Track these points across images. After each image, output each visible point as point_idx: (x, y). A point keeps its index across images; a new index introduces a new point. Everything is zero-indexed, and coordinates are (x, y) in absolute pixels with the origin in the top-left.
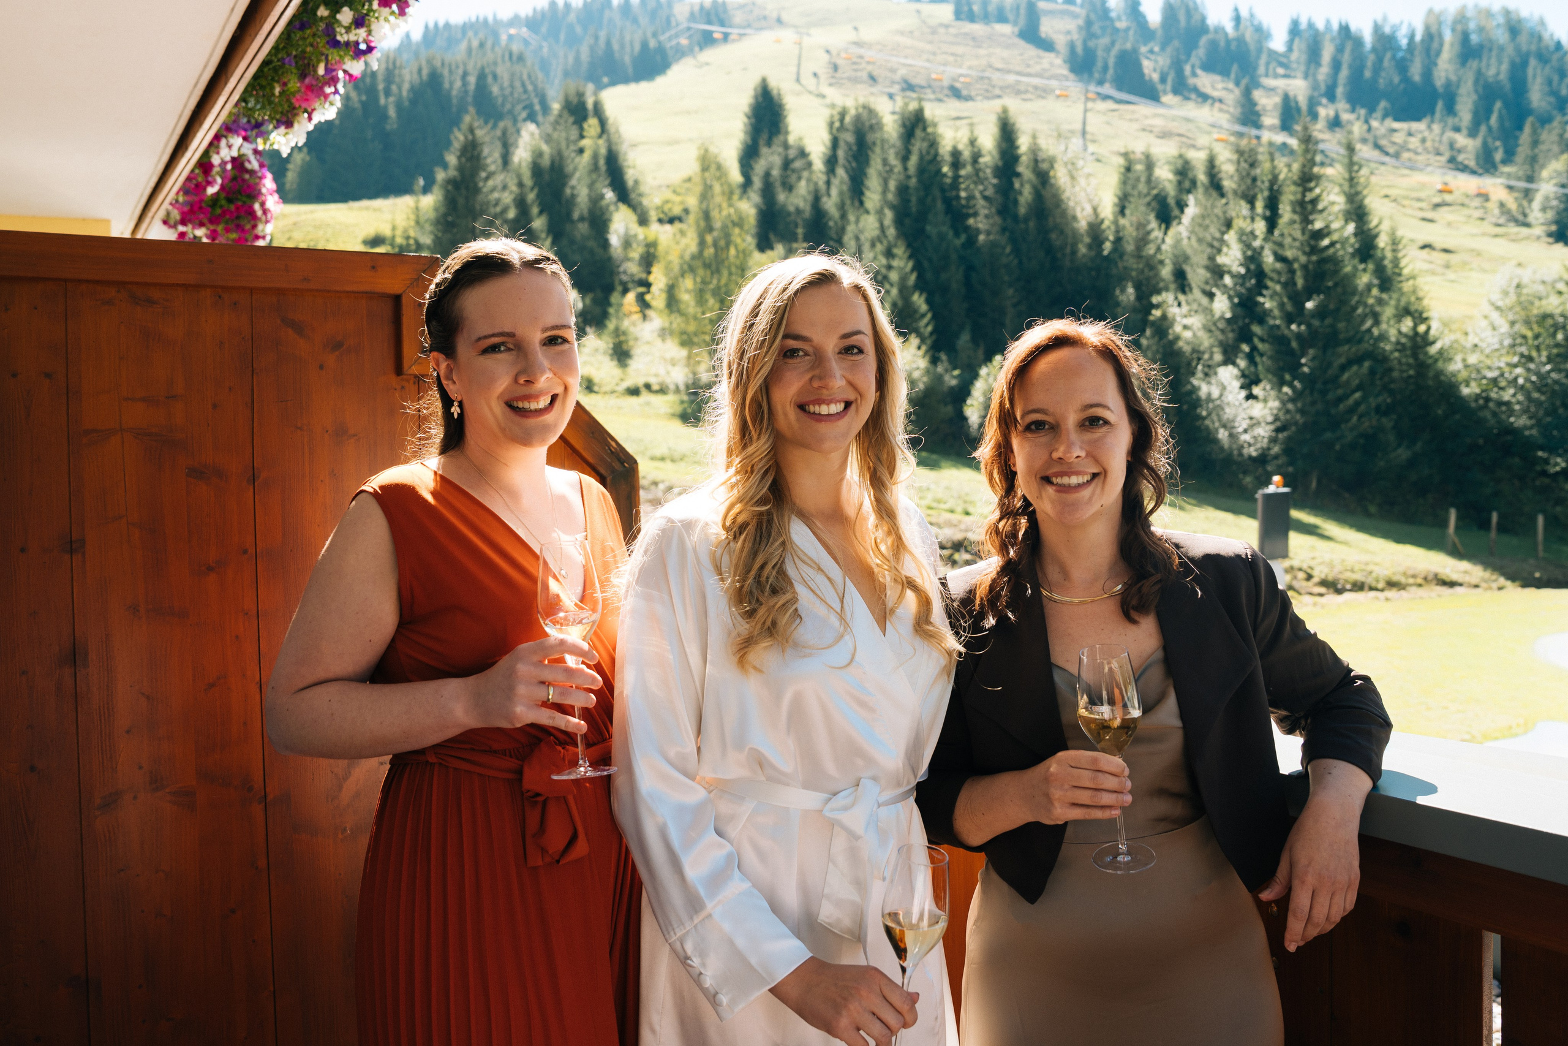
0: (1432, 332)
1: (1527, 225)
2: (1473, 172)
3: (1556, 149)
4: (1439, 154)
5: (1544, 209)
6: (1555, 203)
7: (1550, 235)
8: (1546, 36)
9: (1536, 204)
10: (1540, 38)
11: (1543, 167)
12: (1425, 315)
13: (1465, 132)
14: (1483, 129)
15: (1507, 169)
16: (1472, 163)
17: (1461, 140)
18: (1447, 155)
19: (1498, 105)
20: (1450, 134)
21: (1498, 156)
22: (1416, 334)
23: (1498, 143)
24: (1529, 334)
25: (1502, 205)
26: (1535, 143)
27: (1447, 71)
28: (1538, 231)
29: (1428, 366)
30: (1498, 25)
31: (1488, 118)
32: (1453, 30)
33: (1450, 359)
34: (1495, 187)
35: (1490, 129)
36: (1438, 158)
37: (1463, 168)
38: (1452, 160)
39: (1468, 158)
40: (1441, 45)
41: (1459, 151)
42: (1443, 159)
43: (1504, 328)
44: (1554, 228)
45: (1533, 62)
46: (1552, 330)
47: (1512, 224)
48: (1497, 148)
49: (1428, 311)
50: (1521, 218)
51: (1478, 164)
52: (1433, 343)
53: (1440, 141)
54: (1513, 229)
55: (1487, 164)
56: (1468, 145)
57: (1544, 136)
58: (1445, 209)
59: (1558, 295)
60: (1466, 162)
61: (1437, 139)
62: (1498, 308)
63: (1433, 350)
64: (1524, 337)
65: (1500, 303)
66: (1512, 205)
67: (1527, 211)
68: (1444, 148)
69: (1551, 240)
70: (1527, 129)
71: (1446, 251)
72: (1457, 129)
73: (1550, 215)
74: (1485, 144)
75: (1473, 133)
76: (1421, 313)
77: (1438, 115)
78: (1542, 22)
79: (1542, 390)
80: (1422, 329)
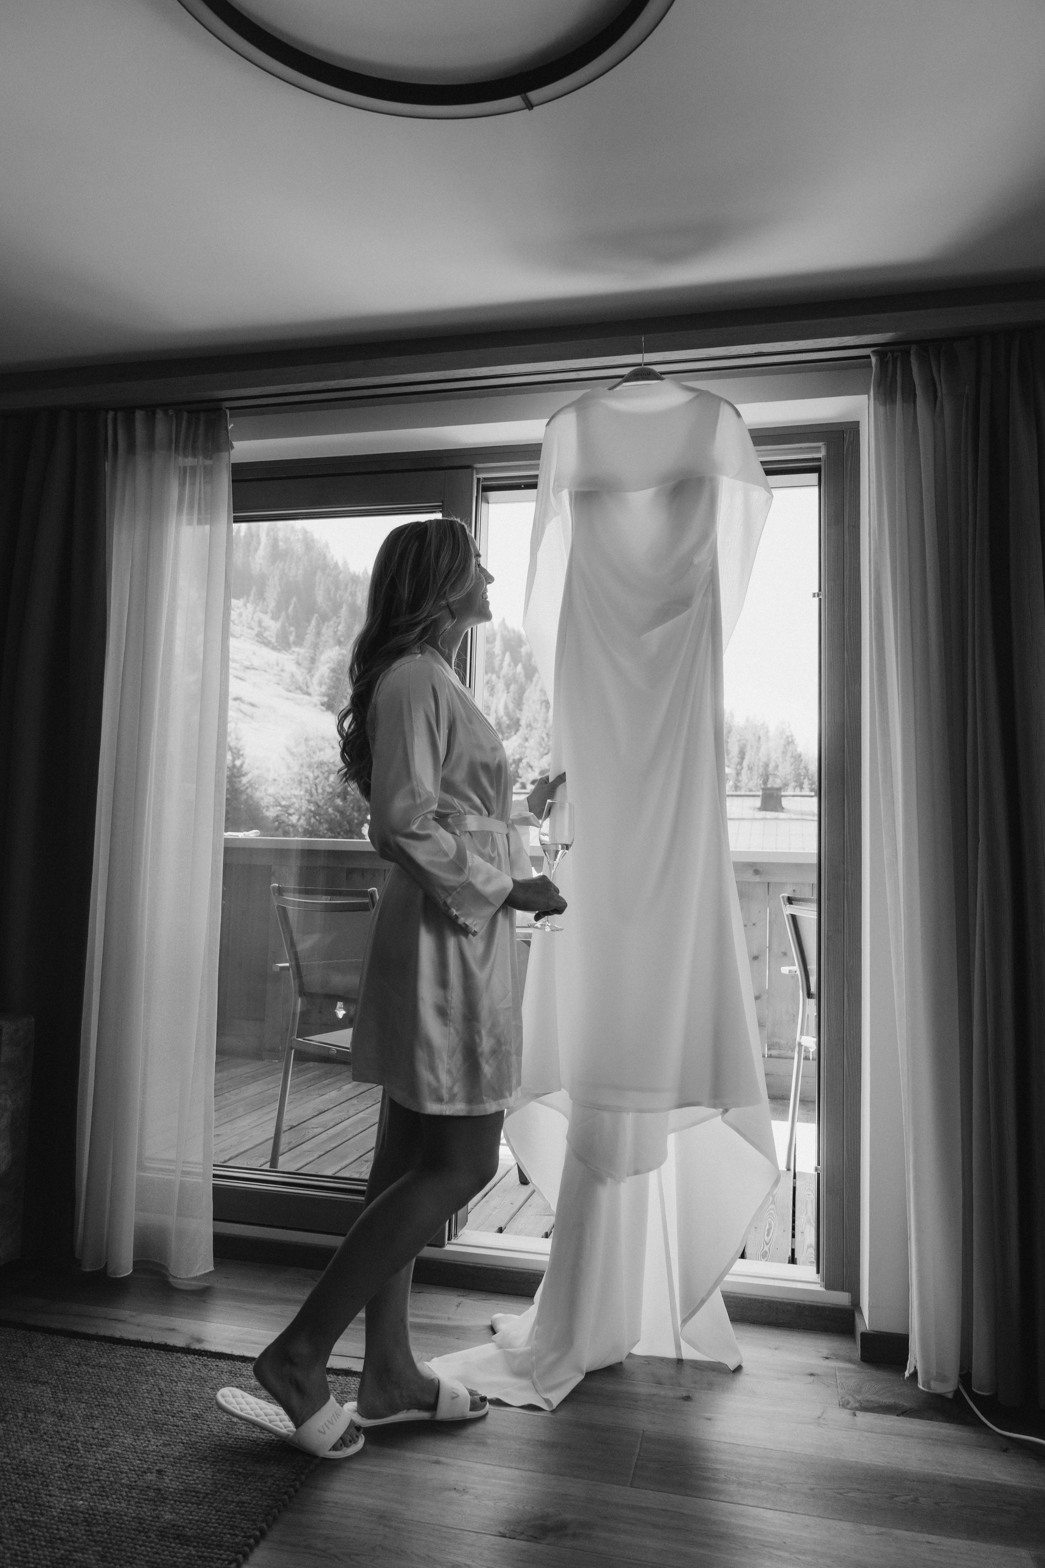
0: (245, 766)
1: (308, 694)
2: (274, 648)
3: (331, 641)
4: (252, 628)
5: (320, 684)
6: (327, 681)
7: (323, 704)
8: (329, 556)
9: (316, 680)
10: (325, 556)
11: (321, 653)
12: (241, 752)
13: (270, 615)
14: (283, 614)
15: (297, 649)
16: (273, 640)
17: (268, 621)
18: (257, 629)
19: (295, 599)
20: (259, 615)
21: (292, 638)
22: (234, 766)
23: (292, 629)
24: (311, 775)
25: (293, 675)
26: (318, 634)
27: (261, 564)
28: (317, 699)
29: (242, 792)
30: (298, 539)
31: (287, 608)
32: (268, 535)
33: (256, 789)
34: (288, 661)
35: (288, 615)
36: (249, 631)
37: (266, 643)
38: (259, 635)
39: (271, 635)
40: (259, 543)
41: (265, 629)
42: (254, 633)
43: (296, 769)
44: (326, 699)
45: (319, 573)
46: (326, 774)
47: (299, 691)
48: (291, 632)
49: (244, 749)
50: (305, 688)
51: (277, 642)
52: (246, 774)
53: (252, 618)
54: (299, 696)
55: (283, 643)
56: (273, 627)
57: (324, 630)
58: (252, 671)
59: (331, 749)
60: (269, 638)
61: (250, 616)
62: (292, 754)
63: (244, 780)
64: (307, 777)
65: (295, 750)
66: (300, 679)
67: (310, 684)
68: (254, 625)
69: (324, 708)
70: (313, 622)
71: (252, 705)
72: (266, 613)
73: (324, 689)
74: (283, 627)
75: (275, 617)
76: (239, 750)
77: (252, 598)
78: (327, 546)
79: (317, 817)
80: (238, 763)
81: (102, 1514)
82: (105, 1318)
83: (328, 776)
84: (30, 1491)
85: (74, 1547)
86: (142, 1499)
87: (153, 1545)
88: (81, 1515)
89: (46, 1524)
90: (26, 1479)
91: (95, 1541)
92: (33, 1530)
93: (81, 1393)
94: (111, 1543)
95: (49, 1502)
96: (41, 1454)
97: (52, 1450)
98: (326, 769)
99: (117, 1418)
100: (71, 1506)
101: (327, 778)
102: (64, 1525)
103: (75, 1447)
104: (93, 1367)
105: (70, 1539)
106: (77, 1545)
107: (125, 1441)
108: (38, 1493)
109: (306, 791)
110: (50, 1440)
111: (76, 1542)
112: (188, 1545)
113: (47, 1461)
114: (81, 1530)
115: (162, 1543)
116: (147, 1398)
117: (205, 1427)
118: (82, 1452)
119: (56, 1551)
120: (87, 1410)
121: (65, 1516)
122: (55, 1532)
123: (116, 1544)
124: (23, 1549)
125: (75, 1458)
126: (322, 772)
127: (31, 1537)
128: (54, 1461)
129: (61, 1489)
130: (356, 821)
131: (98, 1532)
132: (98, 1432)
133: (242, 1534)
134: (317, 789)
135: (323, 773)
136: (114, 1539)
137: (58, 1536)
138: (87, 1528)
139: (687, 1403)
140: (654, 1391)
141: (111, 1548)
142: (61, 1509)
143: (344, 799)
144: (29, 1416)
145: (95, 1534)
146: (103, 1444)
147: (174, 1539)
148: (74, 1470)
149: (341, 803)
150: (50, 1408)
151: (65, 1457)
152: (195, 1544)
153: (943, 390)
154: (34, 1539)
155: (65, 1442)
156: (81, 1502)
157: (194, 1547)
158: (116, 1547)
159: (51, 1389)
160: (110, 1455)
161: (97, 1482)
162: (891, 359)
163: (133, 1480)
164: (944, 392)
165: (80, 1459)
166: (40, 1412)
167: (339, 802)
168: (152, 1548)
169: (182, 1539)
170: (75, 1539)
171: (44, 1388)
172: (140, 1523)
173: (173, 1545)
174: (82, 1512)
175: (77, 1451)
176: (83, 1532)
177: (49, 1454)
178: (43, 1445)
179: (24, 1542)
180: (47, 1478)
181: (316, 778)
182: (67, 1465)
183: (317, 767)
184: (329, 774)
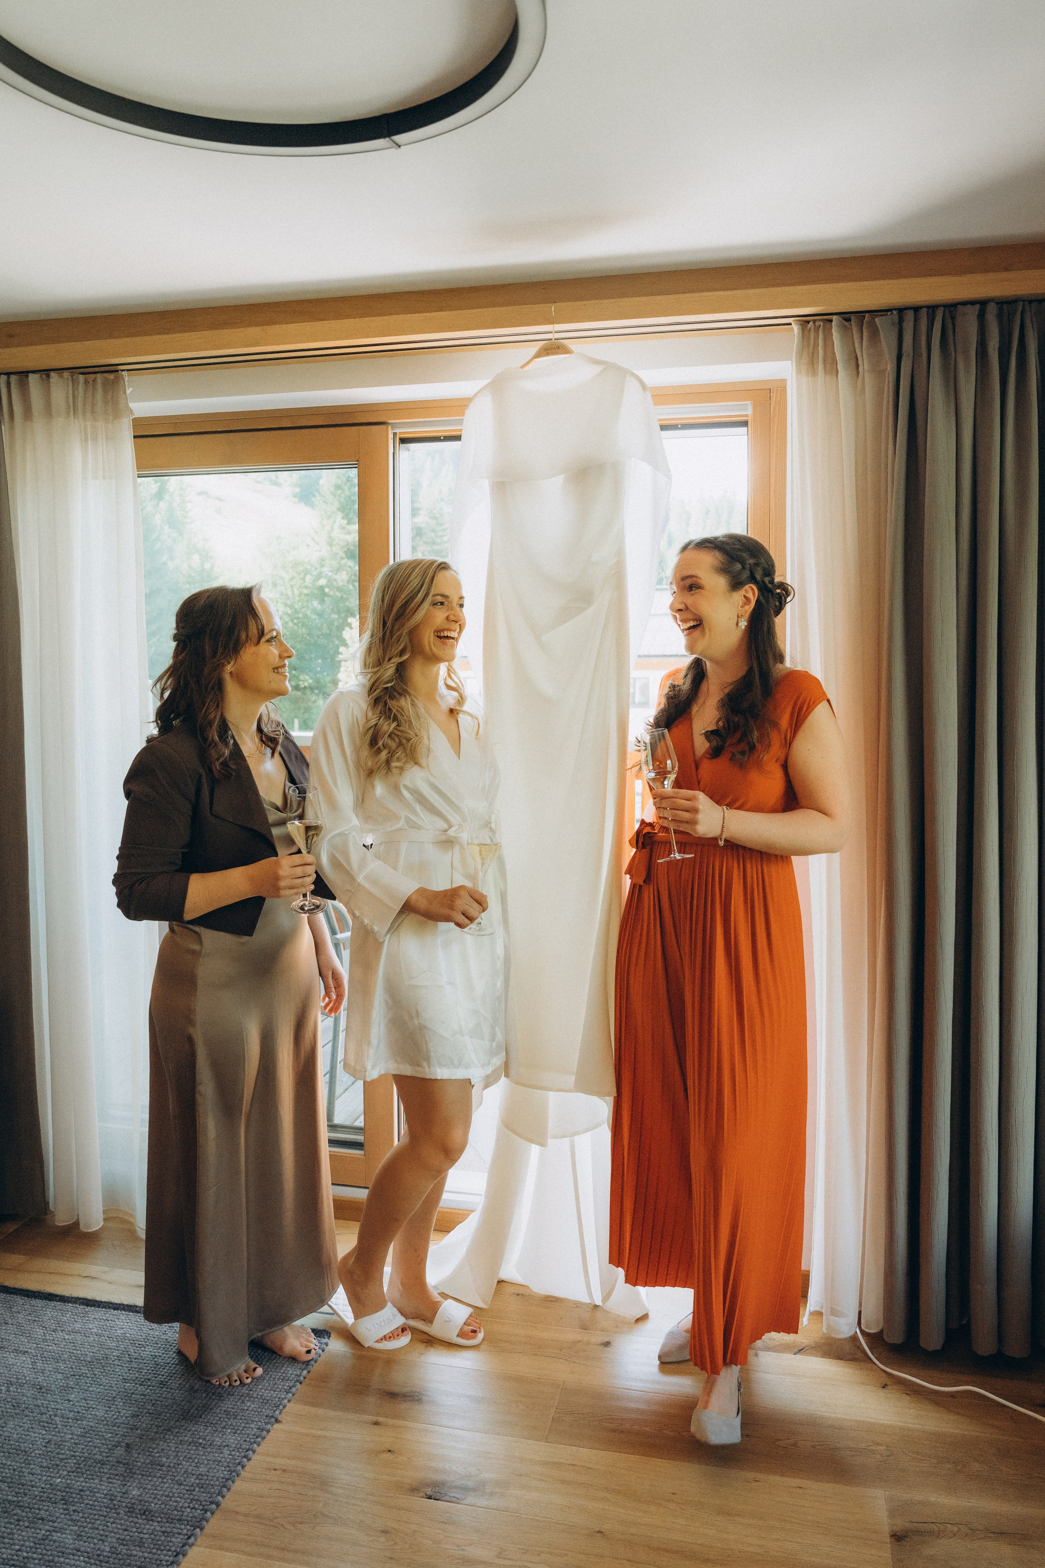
44: (298, 490)
46: (302, 575)
69: (296, 500)
71: (219, 499)
79: (295, 621)
80: (207, 566)
81: (77, 1491)
82: (80, 1275)
83: (305, 576)
84: (14, 1470)
85: (53, 1527)
86: (113, 1474)
87: (122, 1521)
88: (59, 1493)
89: (29, 1504)
90: (10, 1457)
91: (72, 1520)
92: (18, 1511)
93: (58, 1362)
94: (86, 1522)
95: (31, 1481)
96: (23, 1430)
97: (33, 1426)
98: (302, 569)
99: (91, 1389)
100: (51, 1485)
101: (304, 579)
102: (44, 1504)
103: (53, 1422)
104: (69, 1333)
105: (51, 1518)
106: (56, 1524)
107: (98, 1413)
108: (21, 1472)
109: (282, 594)
110: (31, 1414)
111: (55, 1522)
112: (152, 1520)
113: (28, 1437)
114: (59, 1509)
115: (131, 1519)
116: (118, 1365)
117: (169, 1395)
118: (59, 1426)
119: (38, 1531)
120: (63, 1381)
121: (46, 1495)
122: (37, 1511)
123: (90, 1523)
124: (9, 1530)
125: (53, 1433)
126: (297, 572)
127: (16, 1517)
128: (35, 1437)
129: (41, 1467)
130: (336, 624)
131: (74, 1511)
132: (73, 1405)
133: (201, 1507)
134: (293, 592)
135: (299, 574)
136: (88, 1517)
137: (39, 1516)
138: (65, 1507)
139: (606, 1349)
140: (579, 1337)
141: (86, 1527)
142: (42, 1488)
143: (322, 601)
144: (11, 1389)
145: (72, 1513)
146: (78, 1417)
147: (141, 1515)
148: (53, 1446)
149: (320, 607)
150: (30, 1380)
151: (44, 1432)
152: (159, 1519)
153: (865, 365)
154: (18, 1520)
155: (44, 1416)
156: (59, 1480)
157: (158, 1522)
158: (90, 1525)
159: (31, 1358)
160: (84, 1428)
161: (73, 1458)
162: (813, 328)
163: (105, 1454)
164: (866, 368)
165: (58, 1434)
166: (21, 1385)
167: (315, 604)
168: (121, 1525)
169: (147, 1514)
170: (54, 1518)
171: (25, 1359)
172: (112, 1500)
173: (140, 1521)
174: (60, 1490)
175: (55, 1426)
176: (61, 1511)
177: (31, 1430)
178: (25, 1421)
179: (11, 1523)
180: (28, 1456)
181: (292, 579)
182: (46, 1441)
183: (292, 567)
184: (305, 575)
